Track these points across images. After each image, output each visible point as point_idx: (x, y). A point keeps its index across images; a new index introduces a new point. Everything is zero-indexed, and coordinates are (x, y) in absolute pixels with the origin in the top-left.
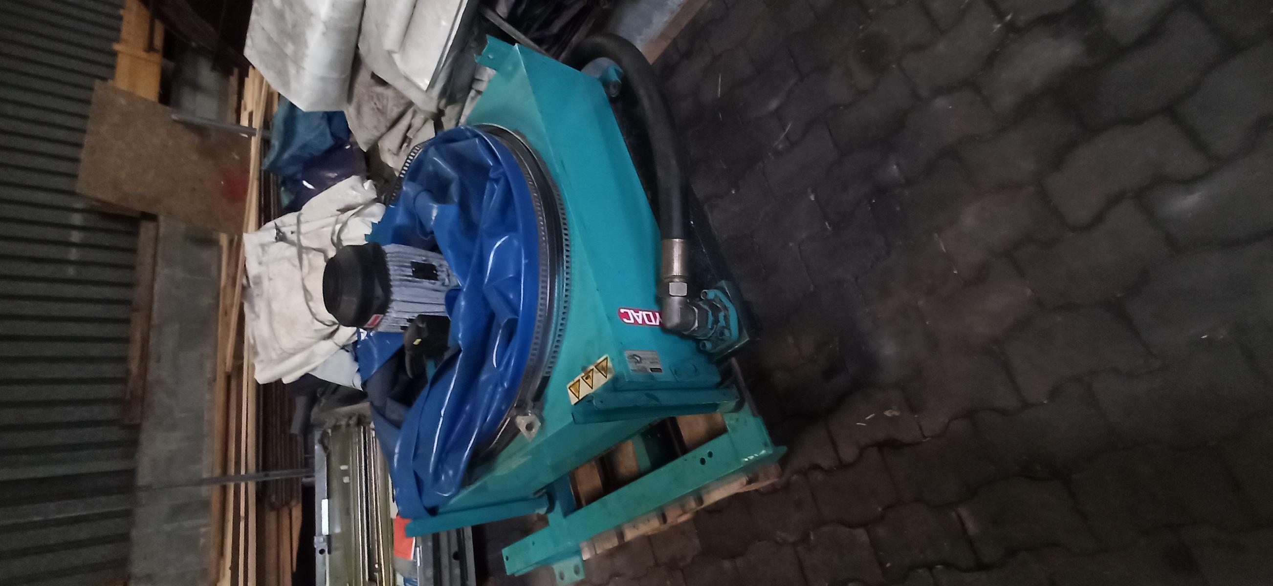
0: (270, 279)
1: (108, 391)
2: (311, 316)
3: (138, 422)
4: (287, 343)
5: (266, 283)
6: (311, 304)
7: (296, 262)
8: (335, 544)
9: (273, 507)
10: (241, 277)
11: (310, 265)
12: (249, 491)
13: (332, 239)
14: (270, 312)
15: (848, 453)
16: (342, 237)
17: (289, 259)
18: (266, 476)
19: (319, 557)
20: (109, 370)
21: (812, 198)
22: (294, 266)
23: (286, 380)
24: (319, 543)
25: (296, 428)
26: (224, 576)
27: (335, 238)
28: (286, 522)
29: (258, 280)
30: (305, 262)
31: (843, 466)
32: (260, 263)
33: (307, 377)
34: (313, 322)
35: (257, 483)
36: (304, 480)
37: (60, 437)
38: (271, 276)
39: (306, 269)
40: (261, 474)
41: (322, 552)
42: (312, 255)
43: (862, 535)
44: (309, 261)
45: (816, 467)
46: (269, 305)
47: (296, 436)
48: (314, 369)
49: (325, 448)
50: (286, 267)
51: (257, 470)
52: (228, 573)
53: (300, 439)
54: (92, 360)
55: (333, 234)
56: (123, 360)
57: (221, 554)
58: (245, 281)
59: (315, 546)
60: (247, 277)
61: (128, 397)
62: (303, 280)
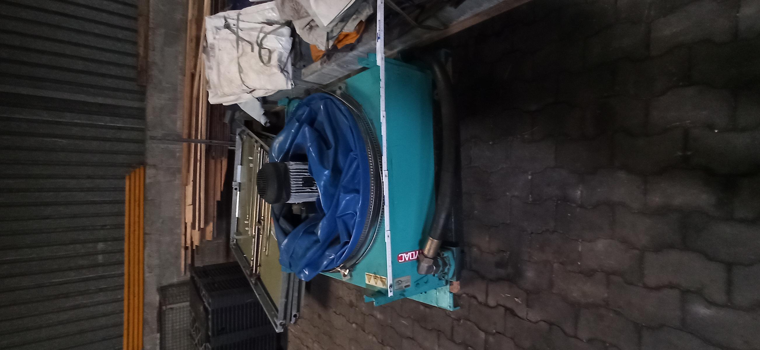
0: (220, 50)
1: (130, 61)
2: (241, 82)
3: (145, 84)
4: (226, 90)
5: (217, 50)
6: (242, 75)
7: (235, 45)
8: (242, 187)
9: (213, 158)
10: (203, 42)
11: (243, 49)
12: (202, 148)
13: (257, 41)
14: (219, 70)
15: (492, 302)
16: (263, 42)
17: (231, 41)
18: (211, 142)
19: (234, 191)
20: (128, 48)
21: (530, 177)
22: (234, 47)
23: (224, 104)
24: (234, 185)
25: (227, 120)
26: (189, 183)
27: (259, 42)
28: (219, 166)
29: (213, 48)
30: (240, 47)
31: (486, 305)
32: (215, 38)
33: (236, 105)
34: (242, 86)
35: (206, 145)
36: (230, 148)
37: (108, 82)
38: (220, 48)
39: (240, 51)
40: (208, 141)
41: (236, 189)
42: (244, 43)
43: (482, 335)
44: (243, 46)
45: (475, 298)
46: (219, 65)
47: (226, 123)
48: (240, 103)
49: (242, 139)
50: (229, 45)
51: (206, 139)
52: (191, 183)
53: (229, 126)
54: (119, 40)
55: (258, 37)
56: (135, 43)
57: (188, 171)
58: (205, 44)
59: (233, 187)
60: (206, 41)
61: (139, 69)
62: (238, 58)
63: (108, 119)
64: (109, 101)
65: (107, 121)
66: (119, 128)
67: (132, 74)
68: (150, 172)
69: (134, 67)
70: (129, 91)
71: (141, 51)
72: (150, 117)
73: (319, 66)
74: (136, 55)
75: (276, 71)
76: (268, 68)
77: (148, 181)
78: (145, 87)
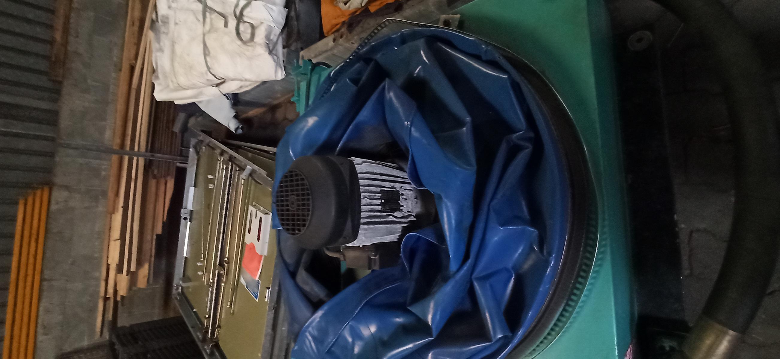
2: (206, 69)
3: (60, 79)
4: (183, 80)
8: (194, 216)
9: (155, 177)
10: (151, 13)
11: (211, 24)
12: (139, 163)
13: (235, 11)
17: (194, 12)
18: (153, 156)
19: (183, 221)
20: (39, 32)
23: (176, 103)
24: (184, 213)
25: (177, 128)
26: (118, 210)
28: (162, 188)
29: (166, 22)
32: (170, 7)
33: (193, 105)
35: (146, 160)
36: (179, 165)
38: (177, 21)
40: (149, 154)
41: (185, 219)
47: (176, 133)
48: (200, 102)
49: (198, 153)
51: (146, 151)
52: (121, 210)
53: (179, 135)
54: (28, 21)
57: (117, 194)
59: (181, 215)
60: (157, 13)
61: (53, 59)
62: (204, 35)
64: (5, 99)
66: (16, 135)
67: (42, 65)
68: (59, 195)
69: (46, 58)
70: (36, 88)
71: (58, 36)
72: (65, 122)
73: (331, 44)
74: (51, 42)
75: (262, 51)
76: (250, 48)
77: (54, 207)
78: (60, 83)
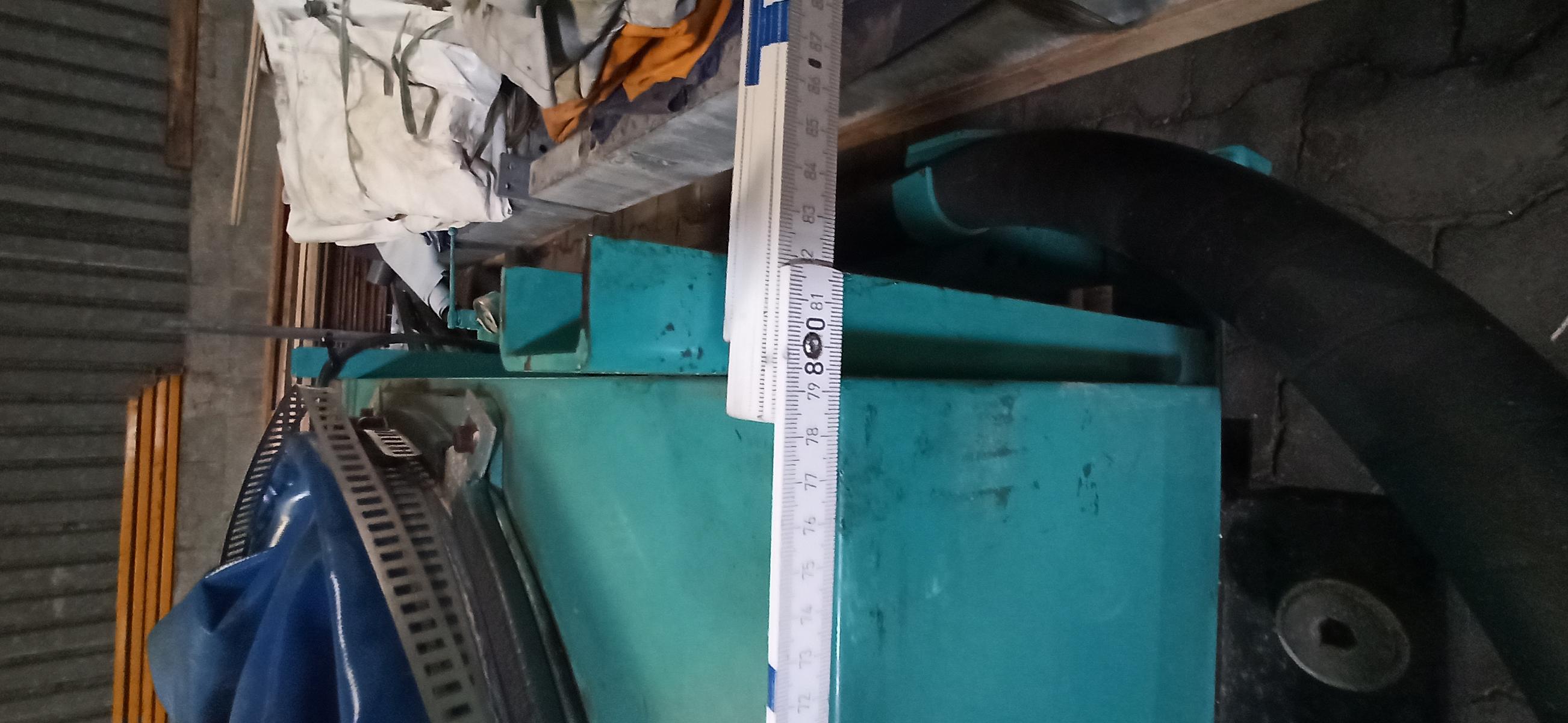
0: (300, 83)
5: (293, 86)
6: (358, 165)
7: (339, 72)
11: (364, 85)
14: (299, 144)
16: (411, 64)
18: (329, 333)
22: (335, 77)
23: (338, 244)
27: (401, 62)
30: (355, 76)
34: (366, 201)
38: (301, 78)
39: (354, 90)
42: (368, 65)
44: (359, 73)
46: (299, 127)
50: (321, 70)
55: (397, 48)
56: (161, 53)
58: (263, 64)
61: (172, 123)
62: (347, 113)
63: (88, 248)
64: (91, 204)
65: (88, 254)
66: (122, 274)
67: (155, 133)
68: (194, 390)
69: (163, 118)
70: (149, 179)
71: (177, 76)
72: (199, 247)
73: (576, 158)
74: (166, 86)
75: (448, 162)
76: (426, 150)
77: (188, 414)
78: (187, 170)
